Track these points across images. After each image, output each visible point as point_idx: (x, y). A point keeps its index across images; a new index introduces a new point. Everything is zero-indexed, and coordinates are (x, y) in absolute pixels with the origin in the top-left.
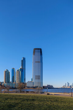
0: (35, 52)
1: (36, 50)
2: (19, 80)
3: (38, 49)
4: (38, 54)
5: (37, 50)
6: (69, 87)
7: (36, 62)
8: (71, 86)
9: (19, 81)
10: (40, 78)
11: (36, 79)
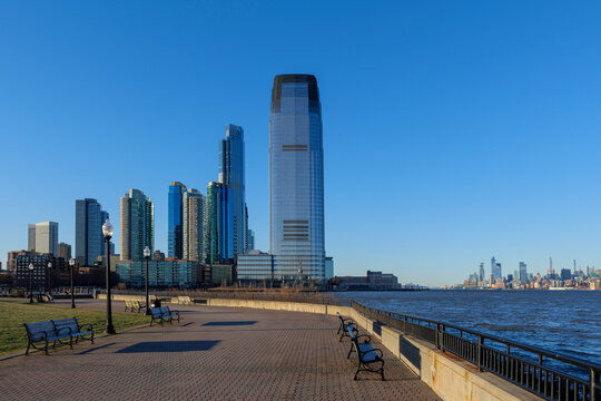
0: (279, 97)
1: (285, 86)
2: (199, 246)
3: (297, 78)
4: (296, 102)
5: (292, 86)
6: (499, 284)
7: (286, 148)
8: (510, 277)
9: (199, 250)
10: (311, 233)
11: (286, 238)
